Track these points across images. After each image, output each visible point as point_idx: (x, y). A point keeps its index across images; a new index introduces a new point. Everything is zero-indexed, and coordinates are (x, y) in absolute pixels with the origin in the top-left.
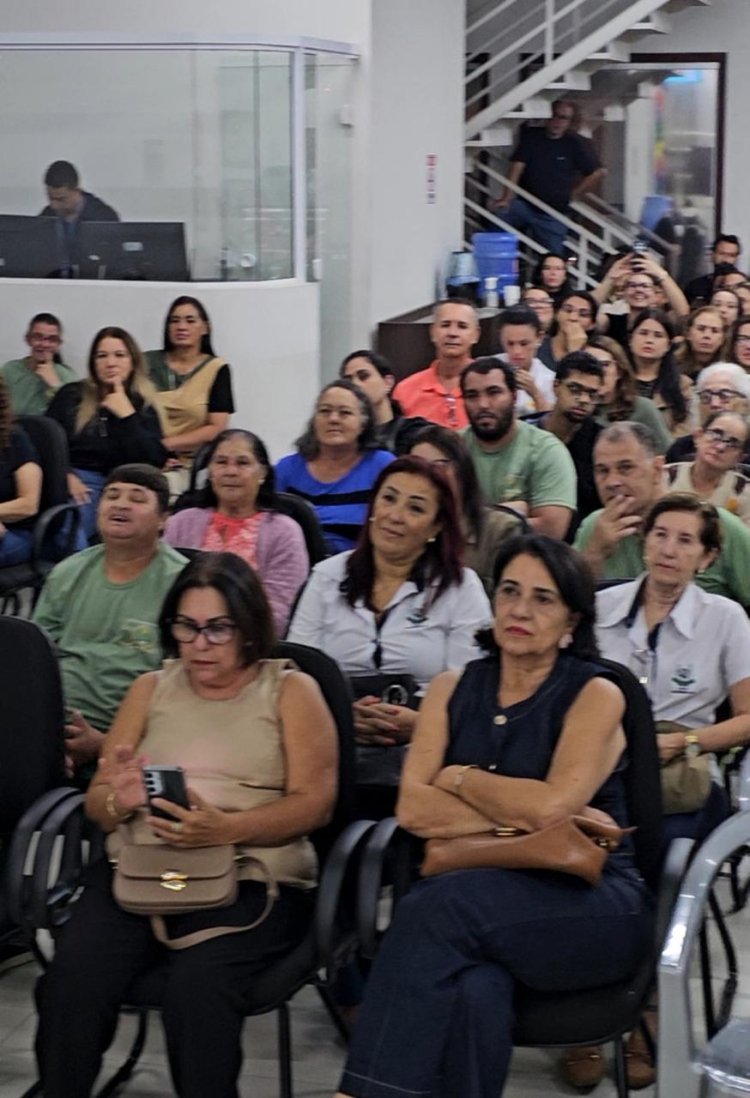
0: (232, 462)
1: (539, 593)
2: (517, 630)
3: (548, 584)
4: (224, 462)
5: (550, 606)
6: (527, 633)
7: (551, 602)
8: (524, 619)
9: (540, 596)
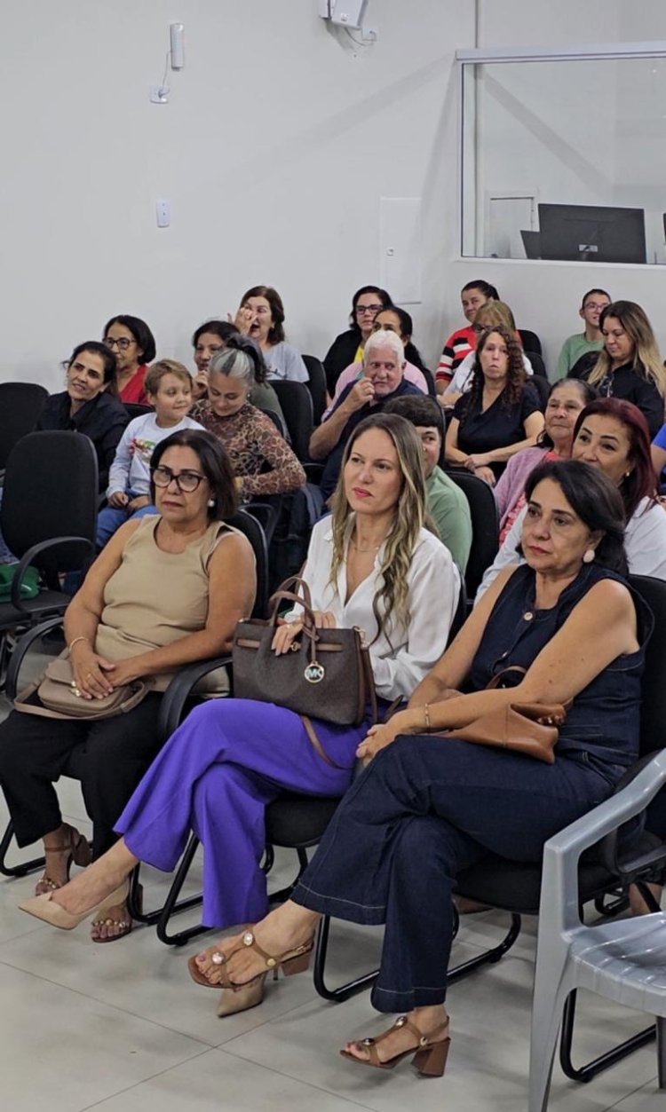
0: (561, 405)
1: (556, 515)
2: (538, 549)
3: (566, 508)
4: (555, 406)
5: (568, 526)
6: (543, 551)
7: (568, 522)
8: (541, 538)
9: (559, 517)
